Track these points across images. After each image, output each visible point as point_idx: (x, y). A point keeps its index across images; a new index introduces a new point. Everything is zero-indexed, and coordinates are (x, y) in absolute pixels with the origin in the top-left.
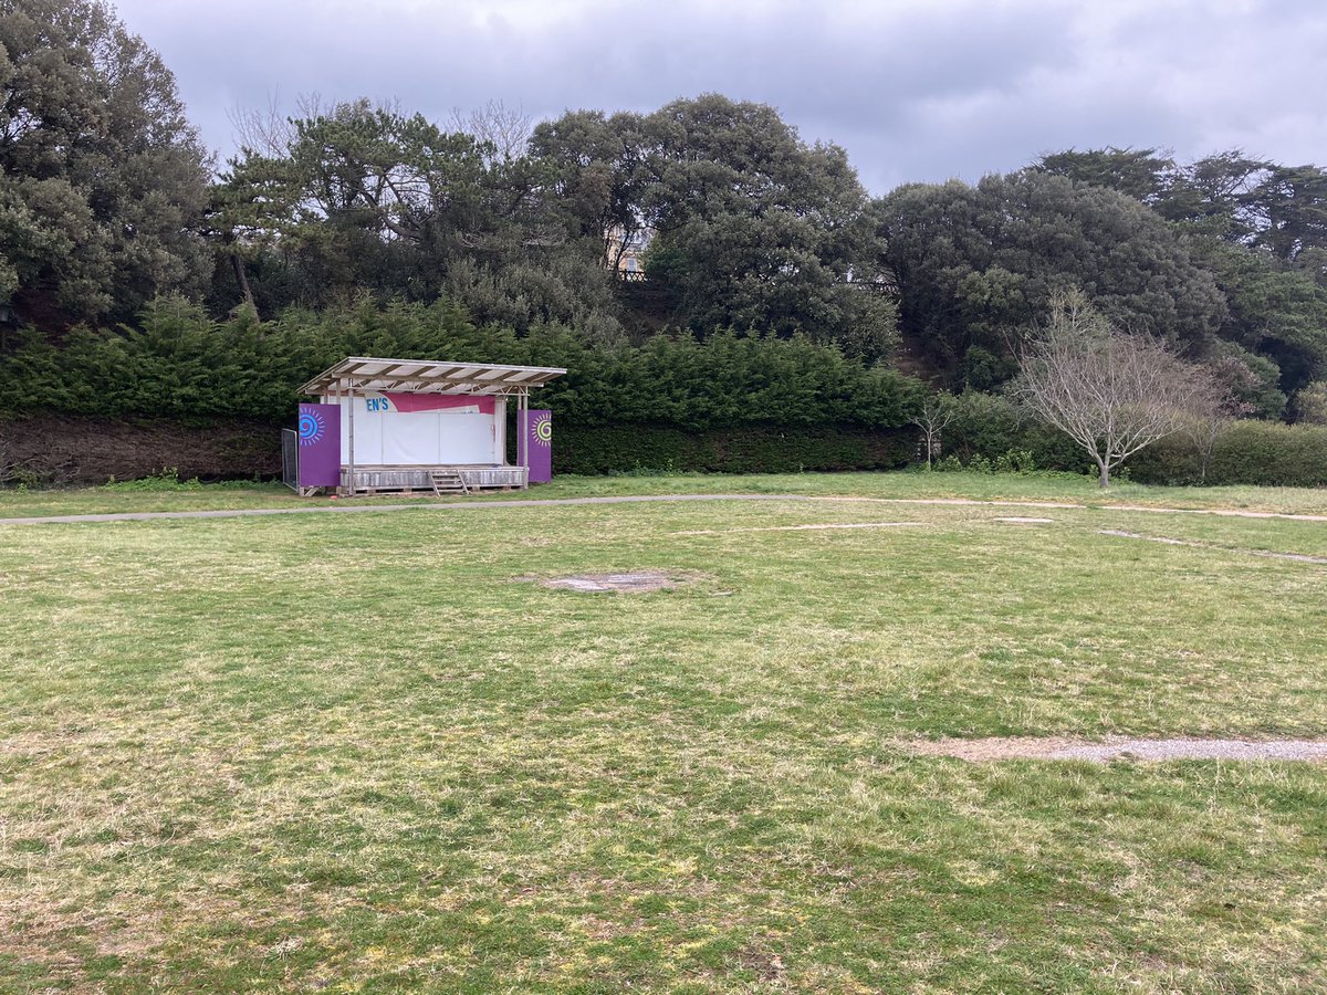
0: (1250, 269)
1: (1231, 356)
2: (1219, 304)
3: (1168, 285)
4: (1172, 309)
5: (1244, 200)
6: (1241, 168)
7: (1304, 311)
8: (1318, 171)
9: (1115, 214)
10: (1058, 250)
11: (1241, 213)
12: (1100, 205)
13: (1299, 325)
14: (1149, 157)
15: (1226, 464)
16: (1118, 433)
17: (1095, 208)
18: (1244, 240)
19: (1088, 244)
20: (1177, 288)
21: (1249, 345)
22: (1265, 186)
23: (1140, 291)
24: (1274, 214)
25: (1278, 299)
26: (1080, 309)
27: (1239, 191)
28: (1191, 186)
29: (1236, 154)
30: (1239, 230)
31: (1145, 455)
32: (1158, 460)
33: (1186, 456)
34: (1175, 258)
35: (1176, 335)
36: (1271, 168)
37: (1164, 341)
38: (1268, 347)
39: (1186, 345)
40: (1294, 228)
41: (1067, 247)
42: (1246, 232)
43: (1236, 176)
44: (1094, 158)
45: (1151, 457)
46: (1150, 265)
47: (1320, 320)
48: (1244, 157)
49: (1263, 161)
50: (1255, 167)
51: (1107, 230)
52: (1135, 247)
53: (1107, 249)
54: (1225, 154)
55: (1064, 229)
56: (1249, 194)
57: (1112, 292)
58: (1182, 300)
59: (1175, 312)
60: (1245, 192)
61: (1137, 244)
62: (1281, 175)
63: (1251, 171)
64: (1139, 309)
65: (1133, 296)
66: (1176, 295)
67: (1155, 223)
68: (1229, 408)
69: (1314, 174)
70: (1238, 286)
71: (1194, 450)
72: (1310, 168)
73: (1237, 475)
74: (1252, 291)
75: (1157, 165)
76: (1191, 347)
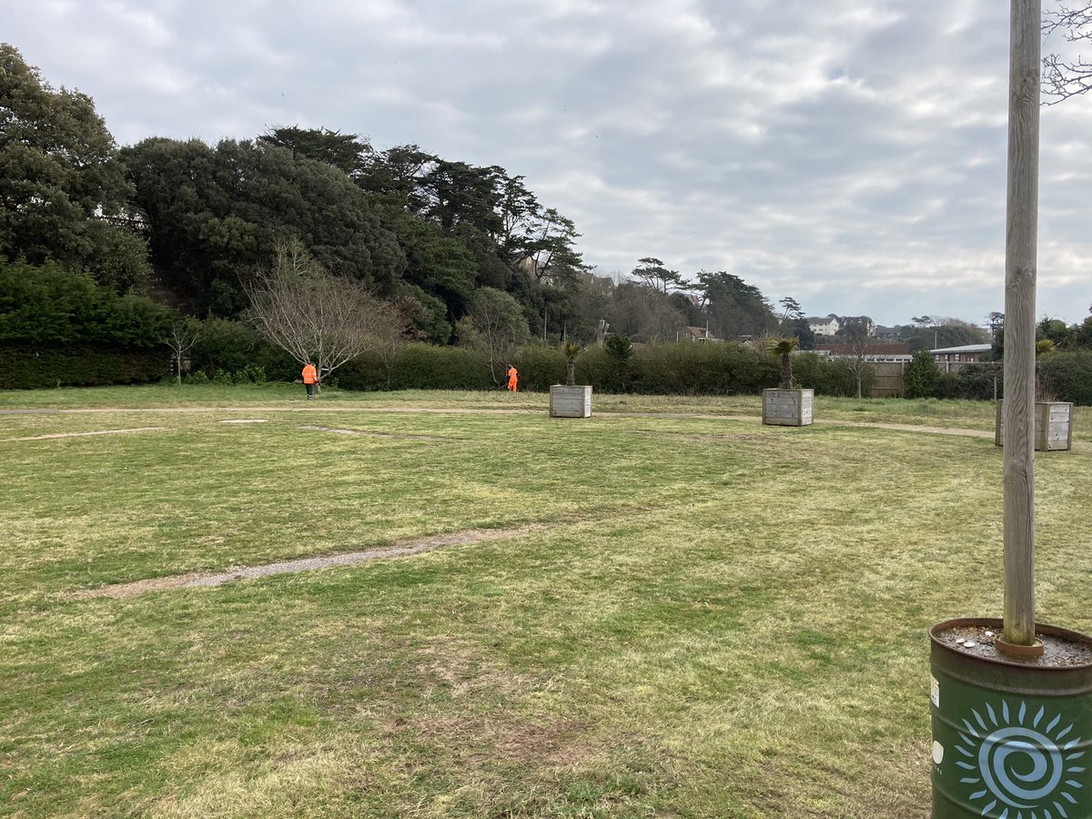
0: (422, 234)
1: (411, 295)
2: (401, 257)
3: (366, 241)
4: (369, 259)
5: (422, 182)
6: (420, 158)
7: (457, 266)
8: (467, 167)
9: (325, 182)
10: (283, 207)
11: (419, 191)
12: (314, 174)
13: (453, 275)
14: (354, 141)
15: (404, 374)
16: (327, 351)
17: (310, 176)
18: (423, 211)
19: (306, 204)
20: (372, 243)
21: (426, 288)
22: (434, 173)
23: (345, 244)
24: (442, 195)
25: (440, 256)
26: (300, 255)
27: (417, 175)
28: (386, 166)
29: (415, 147)
30: (417, 203)
31: (349, 368)
32: (358, 372)
33: (377, 369)
34: (370, 220)
35: (372, 279)
36: (438, 161)
37: (363, 283)
38: (440, 290)
39: (380, 285)
40: (454, 207)
41: (291, 205)
42: (423, 205)
43: (416, 164)
44: (313, 135)
45: (353, 370)
46: (351, 225)
47: (467, 274)
48: (420, 151)
49: (433, 155)
50: (429, 159)
51: (319, 195)
52: (341, 209)
53: (320, 210)
54: (407, 146)
55: (291, 192)
56: (424, 178)
57: (325, 244)
58: (376, 252)
59: (371, 262)
60: (422, 176)
61: (343, 208)
62: (444, 167)
63: (425, 162)
64: (345, 258)
65: (341, 247)
66: (372, 249)
67: (356, 193)
68: (409, 333)
69: (465, 169)
70: (415, 246)
71: (382, 365)
72: (462, 164)
73: (410, 382)
74: (424, 249)
75: (360, 148)
76: (383, 289)
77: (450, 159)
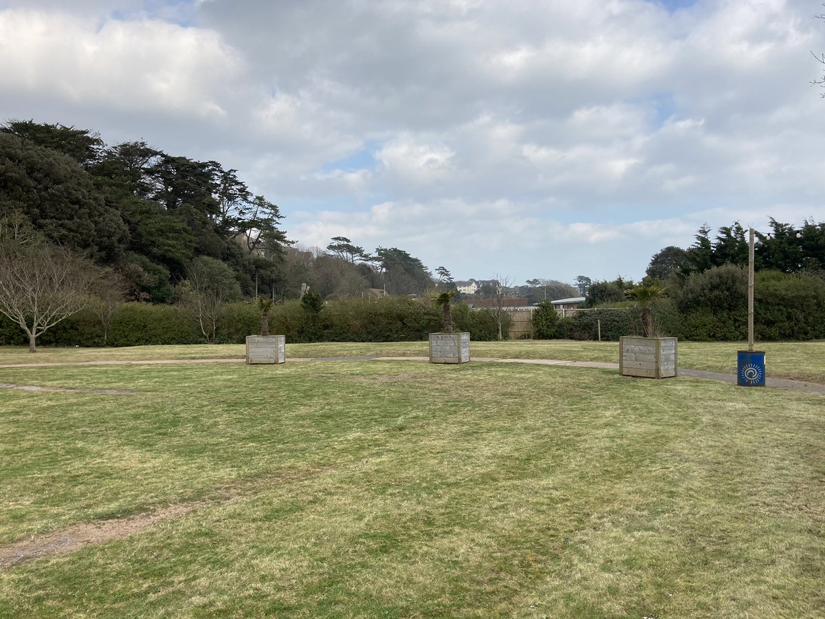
0: (146, 212)
1: (135, 263)
2: (124, 231)
3: (90, 216)
4: (92, 231)
5: (149, 172)
6: (148, 153)
7: (177, 239)
8: (188, 161)
9: (52, 165)
10: (10, 184)
11: (147, 179)
12: (42, 158)
13: (173, 246)
14: (85, 135)
15: (119, 330)
16: (41, 311)
17: (37, 159)
18: (151, 196)
19: (32, 183)
20: (96, 218)
21: (152, 257)
22: (160, 165)
23: (71, 218)
24: (167, 182)
25: (163, 232)
26: (21, 226)
27: (145, 166)
28: (118, 159)
29: (143, 144)
30: (145, 189)
31: (68, 326)
32: (77, 329)
33: (94, 326)
34: (95, 199)
35: (96, 248)
36: (163, 155)
37: (87, 252)
38: (164, 260)
39: (103, 254)
40: (177, 193)
41: (17, 182)
42: (150, 190)
43: (144, 157)
44: (47, 129)
45: (72, 328)
46: (77, 202)
47: (186, 245)
48: (148, 147)
49: (158, 151)
50: (155, 154)
51: (46, 176)
52: (67, 189)
53: (46, 188)
54: (136, 143)
55: (17, 172)
56: (151, 168)
57: (52, 218)
58: (99, 226)
59: (95, 233)
60: (149, 167)
61: (69, 188)
62: (168, 160)
63: (152, 156)
64: (70, 230)
65: (66, 221)
66: (96, 223)
67: (81, 175)
68: (132, 295)
69: (186, 163)
70: (139, 221)
71: (99, 322)
72: (184, 158)
73: (126, 337)
74: (147, 225)
75: (92, 141)
76: (108, 257)
77: (174, 154)
